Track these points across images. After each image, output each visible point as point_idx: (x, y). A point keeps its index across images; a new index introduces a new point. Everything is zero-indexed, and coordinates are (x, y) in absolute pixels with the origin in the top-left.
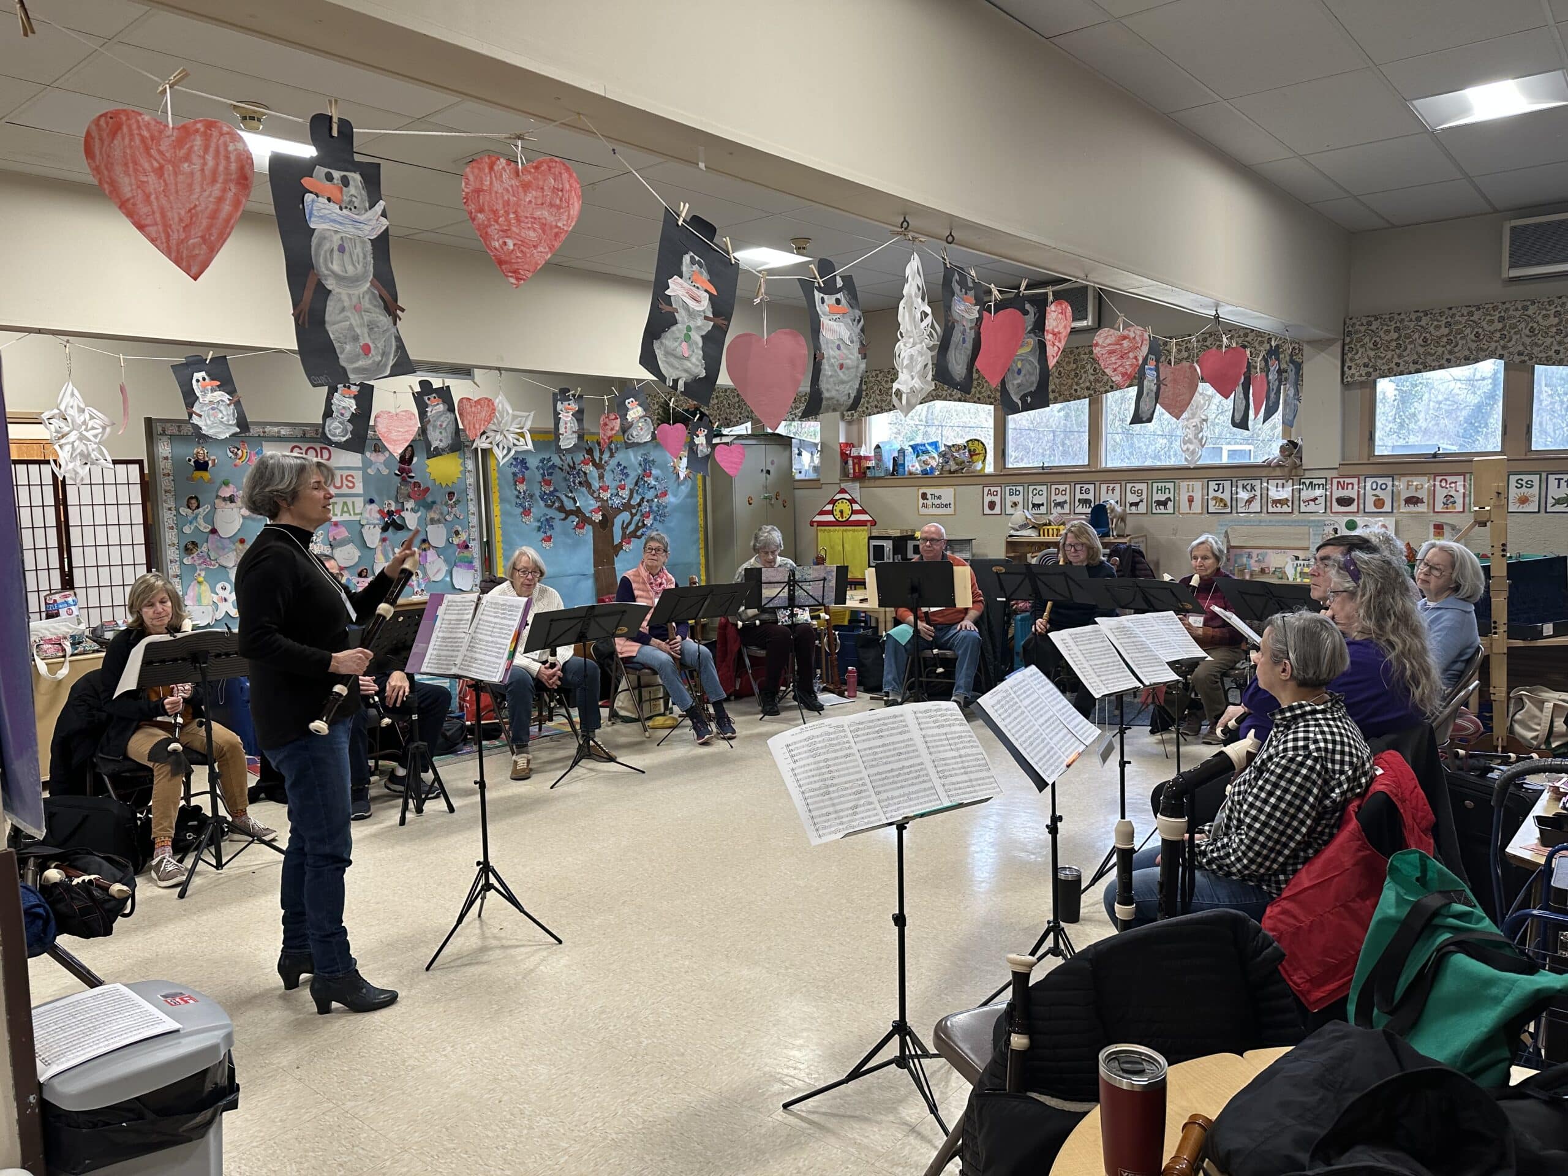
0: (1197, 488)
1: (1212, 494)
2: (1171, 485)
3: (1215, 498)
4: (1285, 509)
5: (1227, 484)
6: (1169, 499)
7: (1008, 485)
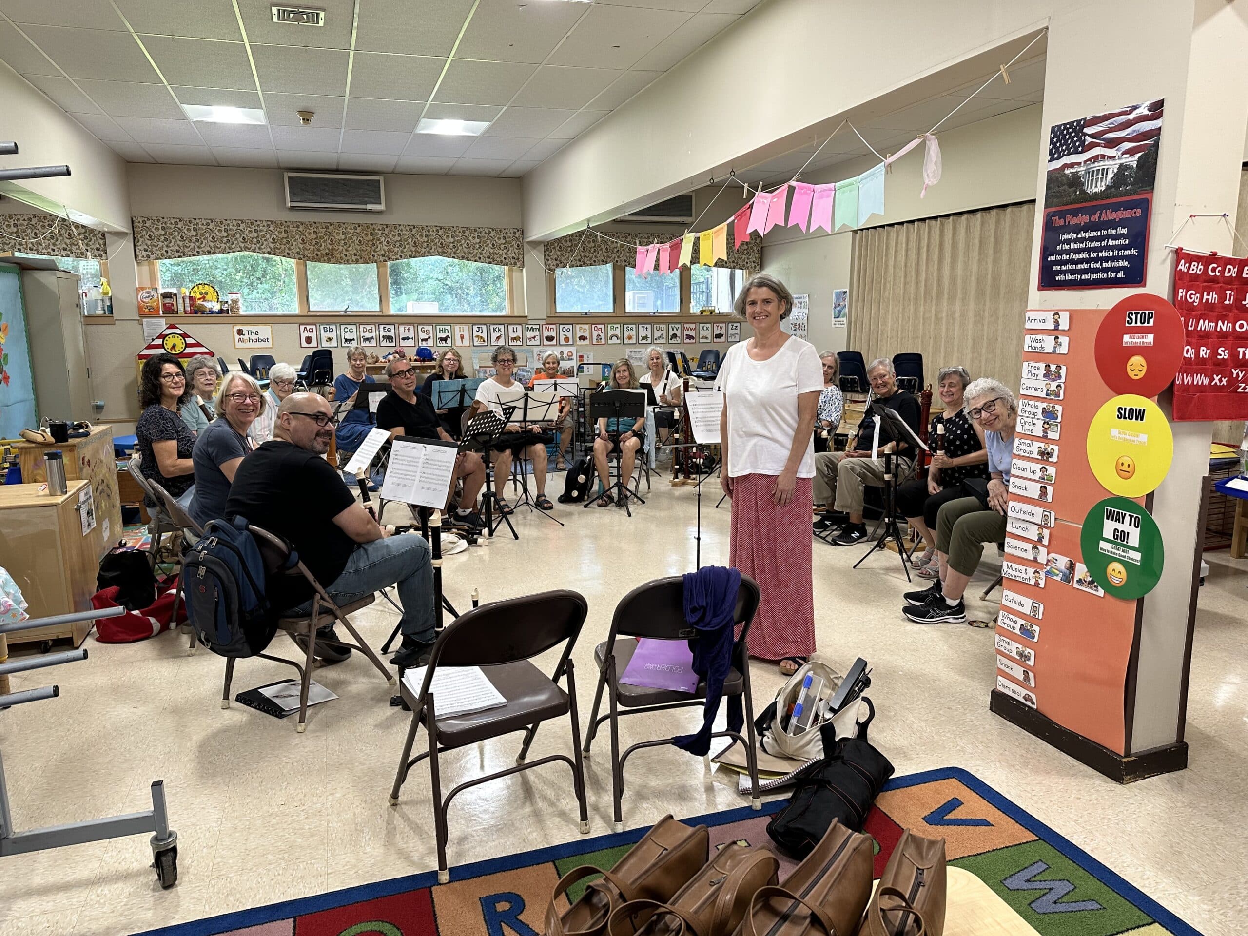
0: (466, 330)
1: (475, 334)
2: (448, 327)
3: (477, 336)
4: (519, 343)
5: (484, 327)
6: (448, 337)
7: (322, 324)
